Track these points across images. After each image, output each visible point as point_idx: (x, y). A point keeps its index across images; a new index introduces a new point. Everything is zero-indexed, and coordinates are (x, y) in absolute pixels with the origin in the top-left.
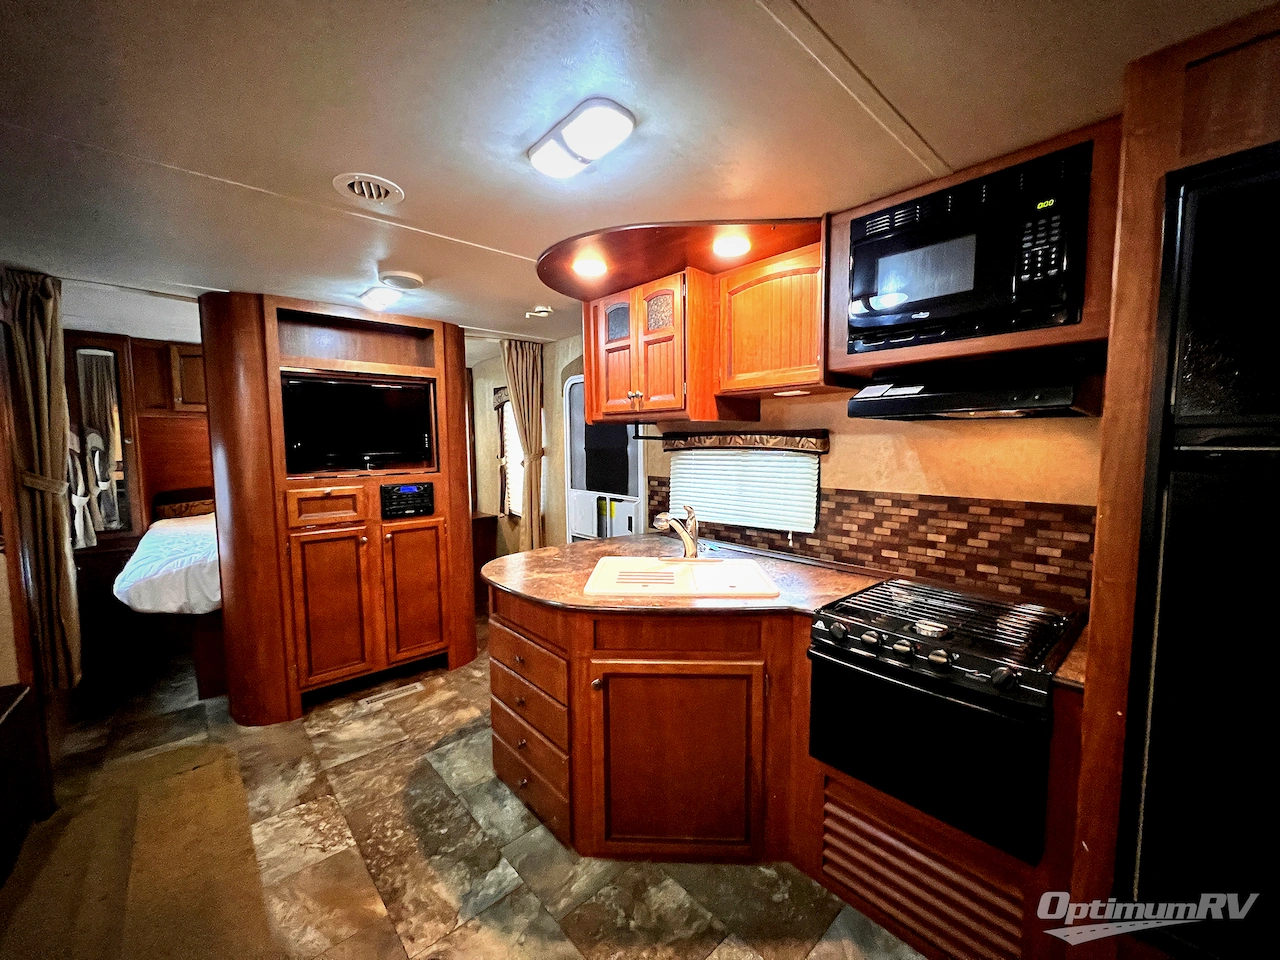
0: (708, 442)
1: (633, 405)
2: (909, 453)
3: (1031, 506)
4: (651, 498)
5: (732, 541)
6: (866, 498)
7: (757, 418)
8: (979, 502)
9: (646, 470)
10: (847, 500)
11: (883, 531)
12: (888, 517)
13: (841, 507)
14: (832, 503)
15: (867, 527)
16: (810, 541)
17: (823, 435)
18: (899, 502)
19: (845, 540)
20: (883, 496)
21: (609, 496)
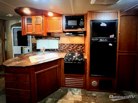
0: (43, 38)
1: (33, 33)
2: (68, 40)
3: (78, 44)
4: (33, 46)
5: (47, 51)
6: (64, 44)
7: (50, 35)
8: (74, 44)
9: (32, 42)
10: (62, 45)
11: (66, 48)
12: (66, 46)
13: (61, 46)
14: (60, 45)
15: (64, 47)
16: (58, 50)
17: (59, 37)
18: (67, 44)
19: (62, 49)
20: (66, 44)
21: (23, 47)
